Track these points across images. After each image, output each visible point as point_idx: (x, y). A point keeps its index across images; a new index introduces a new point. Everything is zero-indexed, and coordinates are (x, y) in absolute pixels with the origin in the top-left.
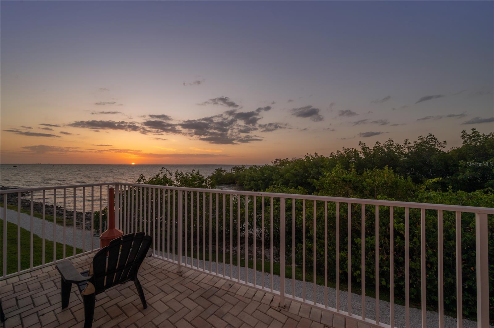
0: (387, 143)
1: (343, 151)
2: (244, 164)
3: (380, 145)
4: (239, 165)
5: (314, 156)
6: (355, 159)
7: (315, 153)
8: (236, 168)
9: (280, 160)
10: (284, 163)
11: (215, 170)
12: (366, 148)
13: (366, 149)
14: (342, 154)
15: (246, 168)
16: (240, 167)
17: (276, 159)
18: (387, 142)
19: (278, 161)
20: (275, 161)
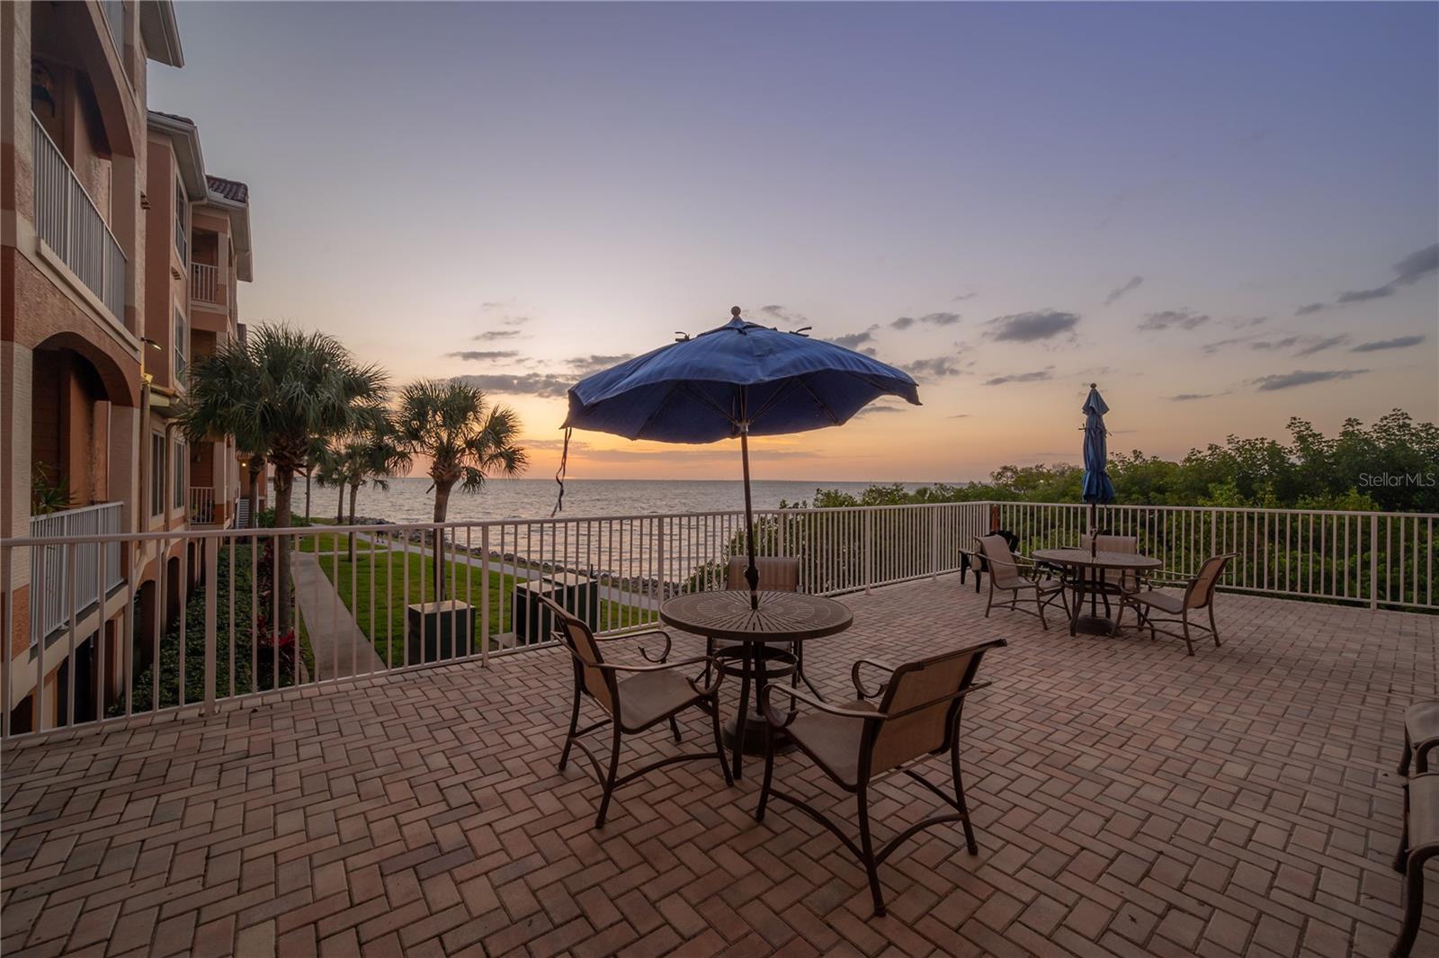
0: (1385, 422)
1: (1230, 446)
3: (1359, 427)
4: (886, 483)
5: (1132, 460)
6: (1272, 468)
7: (1135, 452)
8: (876, 492)
9: (1015, 471)
10: (1028, 478)
12: (1310, 436)
13: (1310, 439)
14: (1225, 452)
15: (905, 491)
16: (889, 487)
17: (1001, 468)
18: (1386, 418)
19: (1009, 474)
20: (999, 474)
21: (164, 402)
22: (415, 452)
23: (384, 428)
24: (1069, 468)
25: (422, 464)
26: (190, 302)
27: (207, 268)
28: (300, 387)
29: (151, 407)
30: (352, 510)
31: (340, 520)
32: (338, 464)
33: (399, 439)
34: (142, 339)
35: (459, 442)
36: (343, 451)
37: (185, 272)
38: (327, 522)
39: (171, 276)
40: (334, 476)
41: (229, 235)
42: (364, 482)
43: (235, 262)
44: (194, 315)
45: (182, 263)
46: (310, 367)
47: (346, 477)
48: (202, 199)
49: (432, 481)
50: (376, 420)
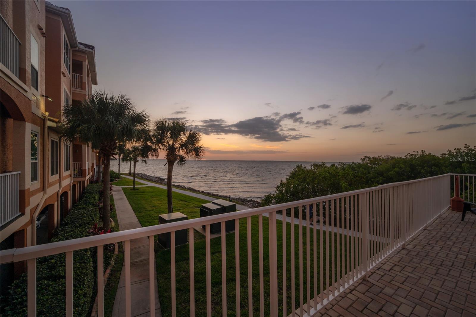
1: (465, 149)
2: (324, 161)
4: (319, 162)
7: (422, 151)
8: (316, 165)
9: (370, 158)
10: (375, 161)
11: (296, 166)
15: (326, 165)
16: (319, 164)
17: (364, 157)
19: (367, 159)
20: (363, 159)
21: (54, 125)
22: (160, 149)
23: (148, 138)
24: (391, 157)
25: (162, 154)
26: (72, 89)
27: (78, 76)
28: (112, 118)
29: (48, 126)
30: (134, 171)
31: (130, 174)
32: (129, 154)
33: (153, 143)
34: (43, 96)
35: (177, 145)
36: (131, 149)
37: (69, 76)
38: (126, 174)
39: (62, 75)
40: (128, 158)
41: (87, 63)
42: (138, 161)
43: (90, 75)
44: (74, 94)
45: (68, 73)
46: (117, 110)
47: (132, 159)
48: (76, 47)
49: (166, 161)
50: (144, 135)
